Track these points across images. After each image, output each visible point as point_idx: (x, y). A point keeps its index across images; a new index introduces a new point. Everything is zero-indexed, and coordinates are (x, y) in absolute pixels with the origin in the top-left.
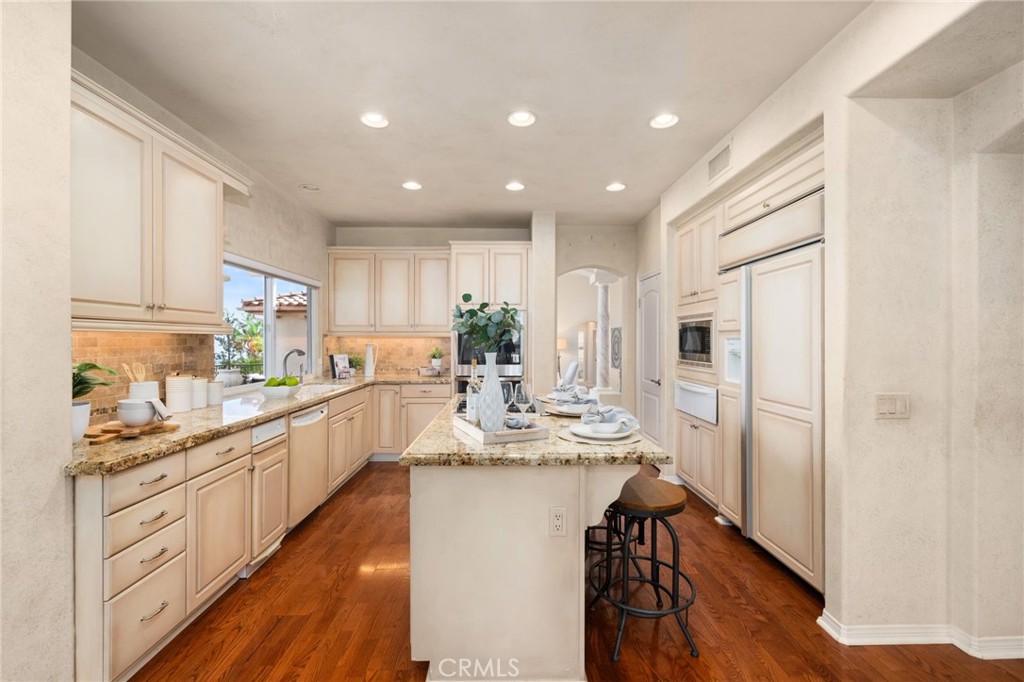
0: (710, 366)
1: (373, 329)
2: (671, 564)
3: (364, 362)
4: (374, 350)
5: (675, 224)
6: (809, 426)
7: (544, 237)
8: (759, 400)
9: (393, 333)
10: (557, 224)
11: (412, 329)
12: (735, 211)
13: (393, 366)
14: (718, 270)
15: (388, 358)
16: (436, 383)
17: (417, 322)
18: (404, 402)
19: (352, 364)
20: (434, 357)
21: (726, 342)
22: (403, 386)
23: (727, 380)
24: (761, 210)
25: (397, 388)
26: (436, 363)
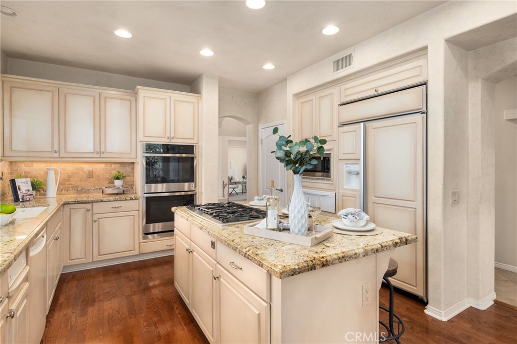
0: (330, 180)
1: (57, 155)
2: (389, 310)
3: (46, 185)
4: (56, 174)
5: (298, 96)
6: (414, 210)
7: (210, 95)
8: (374, 198)
9: (77, 158)
10: (219, 87)
11: (98, 156)
12: (349, 92)
13: (73, 187)
14: (338, 125)
15: (69, 181)
16: (126, 200)
17: (102, 150)
18: (95, 217)
19: (35, 186)
20: (118, 178)
21: (345, 166)
22: (94, 204)
23: (345, 187)
24: (373, 93)
25: (88, 206)
26: (118, 183)
